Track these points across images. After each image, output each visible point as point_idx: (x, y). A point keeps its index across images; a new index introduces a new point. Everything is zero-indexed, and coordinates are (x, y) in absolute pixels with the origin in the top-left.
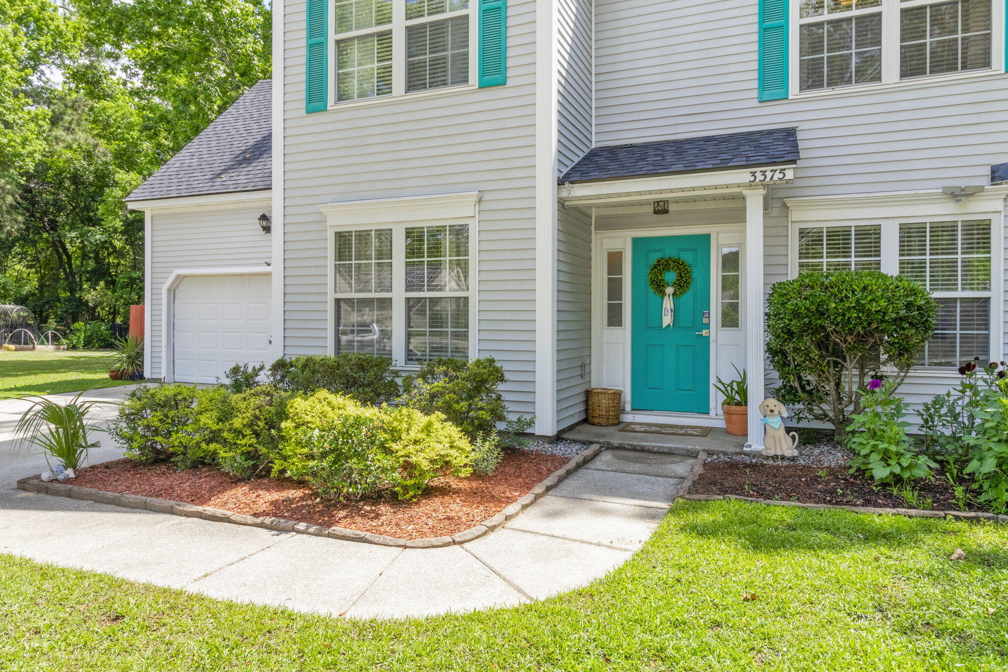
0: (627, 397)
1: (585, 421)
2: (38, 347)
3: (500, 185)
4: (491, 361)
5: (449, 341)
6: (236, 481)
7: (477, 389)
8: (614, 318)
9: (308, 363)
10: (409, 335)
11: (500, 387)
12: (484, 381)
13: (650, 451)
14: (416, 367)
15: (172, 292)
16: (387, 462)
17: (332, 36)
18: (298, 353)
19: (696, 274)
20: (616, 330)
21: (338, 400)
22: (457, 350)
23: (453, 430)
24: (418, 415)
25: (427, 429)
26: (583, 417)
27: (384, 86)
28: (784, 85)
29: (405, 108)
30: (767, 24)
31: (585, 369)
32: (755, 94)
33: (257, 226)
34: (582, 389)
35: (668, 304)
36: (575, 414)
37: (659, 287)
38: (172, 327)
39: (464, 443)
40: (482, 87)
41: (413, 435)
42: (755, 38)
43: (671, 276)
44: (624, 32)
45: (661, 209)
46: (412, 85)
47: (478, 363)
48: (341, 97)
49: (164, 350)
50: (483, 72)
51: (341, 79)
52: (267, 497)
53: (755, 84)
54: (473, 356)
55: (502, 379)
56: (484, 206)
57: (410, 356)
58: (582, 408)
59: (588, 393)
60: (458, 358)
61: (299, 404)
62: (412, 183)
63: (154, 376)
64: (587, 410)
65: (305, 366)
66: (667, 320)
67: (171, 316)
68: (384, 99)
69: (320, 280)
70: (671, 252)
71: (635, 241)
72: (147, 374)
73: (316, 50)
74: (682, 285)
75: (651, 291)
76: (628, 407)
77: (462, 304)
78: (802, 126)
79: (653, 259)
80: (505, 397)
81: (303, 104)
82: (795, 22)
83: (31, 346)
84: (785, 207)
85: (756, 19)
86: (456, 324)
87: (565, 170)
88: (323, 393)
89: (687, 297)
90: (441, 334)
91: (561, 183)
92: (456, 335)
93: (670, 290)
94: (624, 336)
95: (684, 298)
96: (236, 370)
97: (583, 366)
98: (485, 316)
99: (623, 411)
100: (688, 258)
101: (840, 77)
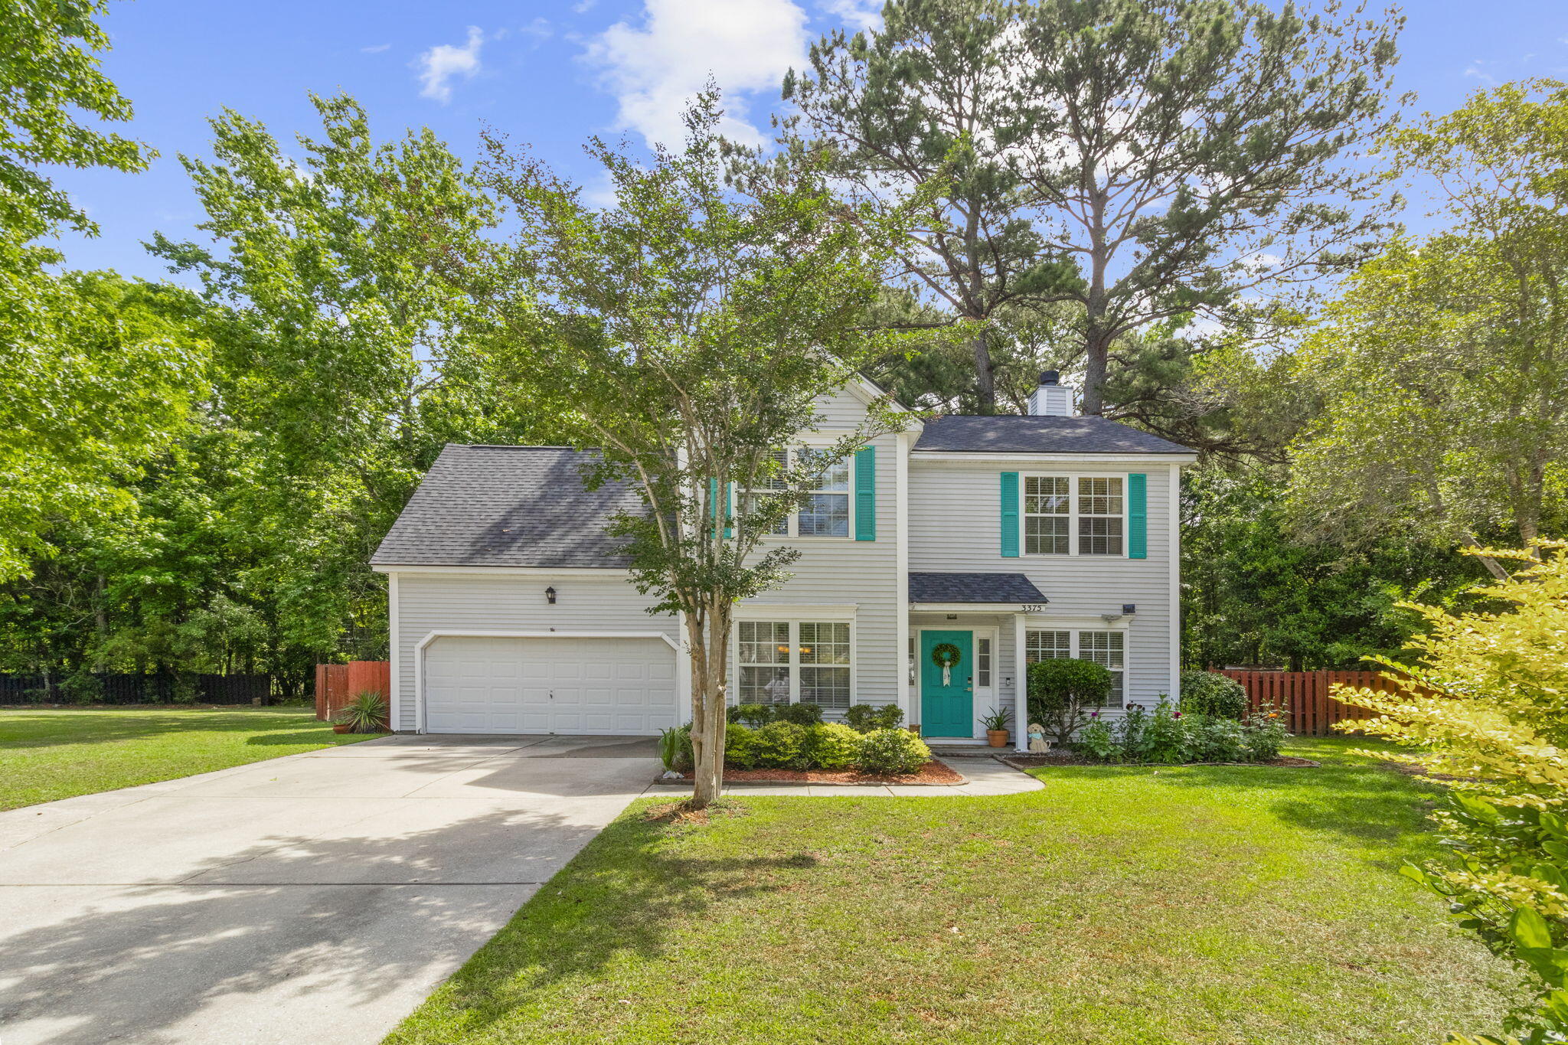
3: (872, 601)
5: (833, 695)
10: (802, 691)
15: (424, 649)
17: (734, 490)
19: (963, 654)
20: (912, 688)
28: (1017, 549)
29: (798, 545)
30: (1006, 512)
32: (999, 552)
33: (541, 597)
35: (946, 671)
37: (940, 661)
38: (423, 682)
40: (858, 540)
42: (999, 519)
43: (946, 655)
45: (953, 617)
46: (803, 530)
49: (418, 704)
50: (859, 531)
53: (999, 546)
54: (853, 702)
56: (858, 612)
63: (405, 729)
66: (947, 681)
67: (424, 673)
70: (946, 641)
71: (924, 633)
72: (395, 725)
74: (955, 658)
75: (935, 663)
77: (847, 672)
78: (1027, 573)
79: (935, 643)
82: (1022, 515)
85: (1000, 508)
86: (839, 685)
89: (959, 667)
90: (826, 691)
91: (910, 602)
92: (838, 691)
93: (948, 664)
94: (917, 691)
95: (956, 668)
98: (857, 679)
100: (957, 644)
101: (1047, 548)
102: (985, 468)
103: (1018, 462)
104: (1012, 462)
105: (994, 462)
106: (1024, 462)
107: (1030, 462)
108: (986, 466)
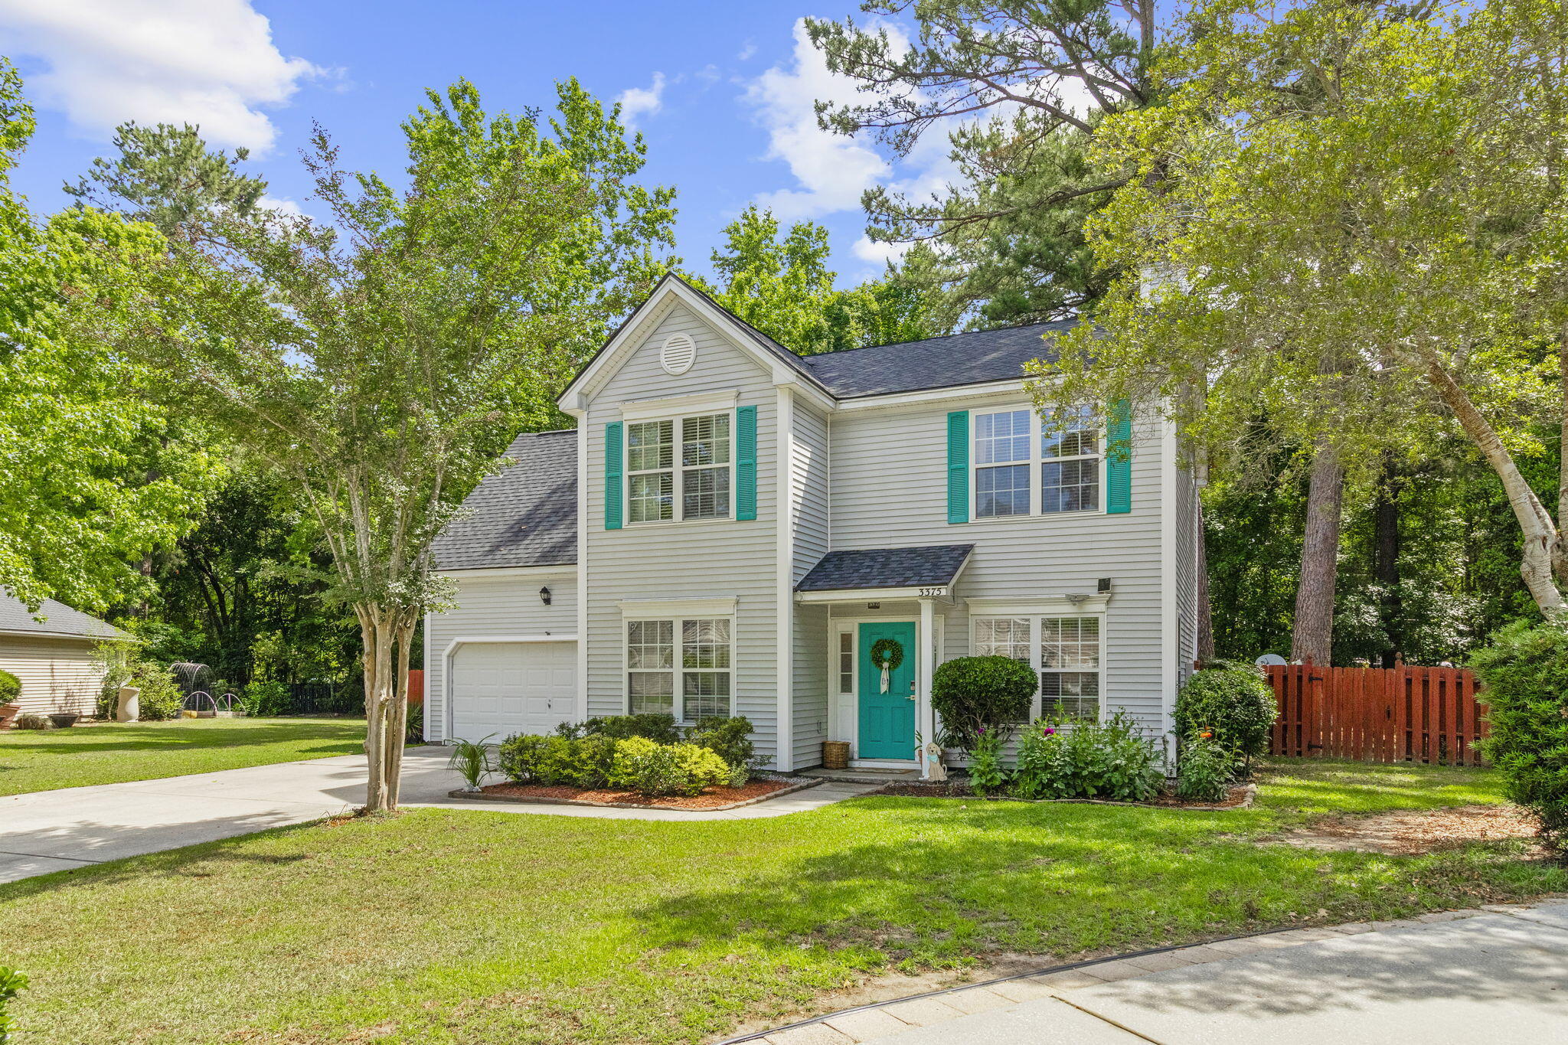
0: (855, 747)
1: (822, 766)
2: (219, 713)
3: (753, 592)
4: (744, 718)
5: (715, 705)
6: (587, 790)
7: (734, 737)
8: (846, 686)
9: (616, 721)
10: (685, 700)
11: (749, 737)
12: (738, 732)
13: (858, 782)
14: (692, 724)
15: (451, 657)
16: (679, 772)
17: (626, 473)
18: (606, 713)
19: (906, 652)
20: (846, 695)
21: (645, 741)
22: (721, 711)
23: (718, 759)
24: (696, 748)
25: (702, 756)
26: (819, 763)
27: (667, 514)
28: (965, 511)
29: (681, 531)
30: (954, 466)
31: (821, 725)
32: (946, 517)
33: (538, 598)
34: (820, 741)
35: (885, 675)
36: (812, 758)
37: (878, 661)
38: (451, 691)
39: (724, 766)
40: (739, 520)
41: (694, 759)
42: (946, 475)
43: (887, 654)
44: (852, 462)
45: (874, 606)
46: (688, 513)
47: (734, 719)
48: (633, 517)
49: (444, 714)
50: (739, 510)
51: (633, 505)
52: (610, 796)
53: (946, 510)
54: (733, 714)
55: (751, 731)
56: (742, 606)
57: (687, 716)
58: (818, 755)
59: (823, 744)
60: (722, 717)
61: (622, 743)
62: (687, 587)
63: (435, 739)
64: (822, 758)
65: (614, 723)
66: (884, 688)
67: (450, 681)
68: (666, 522)
69: (617, 659)
70: (887, 636)
71: (862, 626)
72: (427, 737)
73: (613, 480)
74: (895, 661)
75: (873, 665)
76: (856, 756)
77: (725, 678)
78: (978, 544)
79: (875, 639)
80: (755, 745)
81: (603, 522)
82: (972, 467)
83: (210, 712)
84: (967, 605)
85: (946, 461)
86: (721, 692)
87: (800, 579)
88: (636, 738)
89: (900, 670)
90: (709, 700)
91: (795, 590)
92: (722, 700)
93: (886, 665)
94: (853, 699)
95: (897, 670)
96: (562, 726)
97: (819, 724)
98: (742, 686)
99: (852, 759)
100: (899, 639)
101: (1003, 510)
102: (927, 411)
103: (967, 398)
104: (960, 399)
105: (939, 401)
106: (974, 397)
107: (981, 396)
108: (930, 407)
